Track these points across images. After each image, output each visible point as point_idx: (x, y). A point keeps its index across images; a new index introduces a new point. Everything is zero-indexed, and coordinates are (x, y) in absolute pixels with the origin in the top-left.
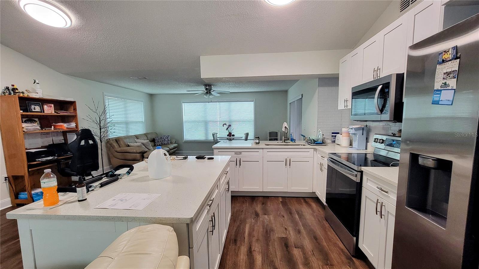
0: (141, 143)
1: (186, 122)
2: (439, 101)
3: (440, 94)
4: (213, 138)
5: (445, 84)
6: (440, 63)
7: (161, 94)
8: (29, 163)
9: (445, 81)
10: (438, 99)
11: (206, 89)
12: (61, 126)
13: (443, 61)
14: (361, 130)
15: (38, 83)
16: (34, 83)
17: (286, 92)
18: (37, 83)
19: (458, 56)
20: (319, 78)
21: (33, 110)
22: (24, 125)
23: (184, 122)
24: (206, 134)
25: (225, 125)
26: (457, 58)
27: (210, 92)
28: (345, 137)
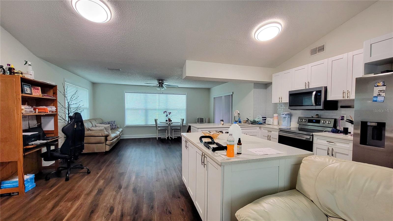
0: (104, 128)
1: (128, 109)
2: (377, 100)
3: (377, 98)
4: (155, 123)
5: (379, 94)
6: (376, 87)
7: (103, 83)
8: (25, 147)
9: (379, 93)
10: (376, 100)
11: (159, 83)
12: (45, 109)
13: (378, 86)
14: (288, 115)
15: (31, 65)
16: (24, 65)
17: (209, 90)
18: (29, 65)
19: (385, 85)
20: (254, 83)
21: (26, 92)
22: (23, 107)
23: (126, 110)
24: (146, 120)
25: (165, 113)
26: (384, 86)
27: (162, 86)
28: (276, 120)
